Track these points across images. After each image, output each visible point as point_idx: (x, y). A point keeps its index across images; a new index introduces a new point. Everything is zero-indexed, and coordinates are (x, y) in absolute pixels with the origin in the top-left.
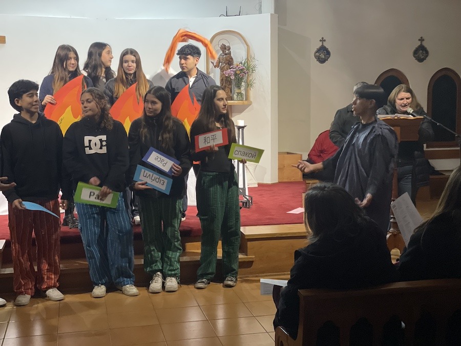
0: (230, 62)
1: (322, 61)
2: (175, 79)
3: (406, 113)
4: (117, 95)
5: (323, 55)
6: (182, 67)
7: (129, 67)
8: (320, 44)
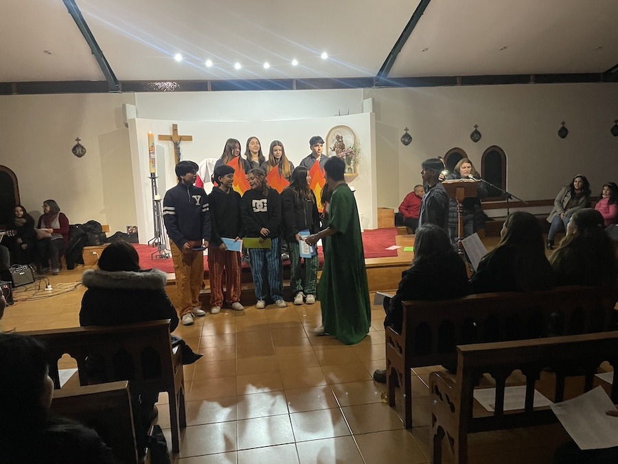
0: (342, 147)
1: (406, 144)
3: (468, 178)
5: (407, 139)
6: (312, 151)
7: (278, 154)
8: (405, 132)
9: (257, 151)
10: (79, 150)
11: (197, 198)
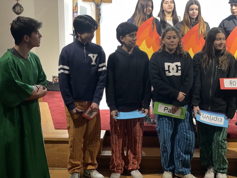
2: (227, 20)
4: (183, 33)
6: (233, 12)
7: (194, 13)
9: (171, 10)
10: (18, 9)
11: (93, 57)
